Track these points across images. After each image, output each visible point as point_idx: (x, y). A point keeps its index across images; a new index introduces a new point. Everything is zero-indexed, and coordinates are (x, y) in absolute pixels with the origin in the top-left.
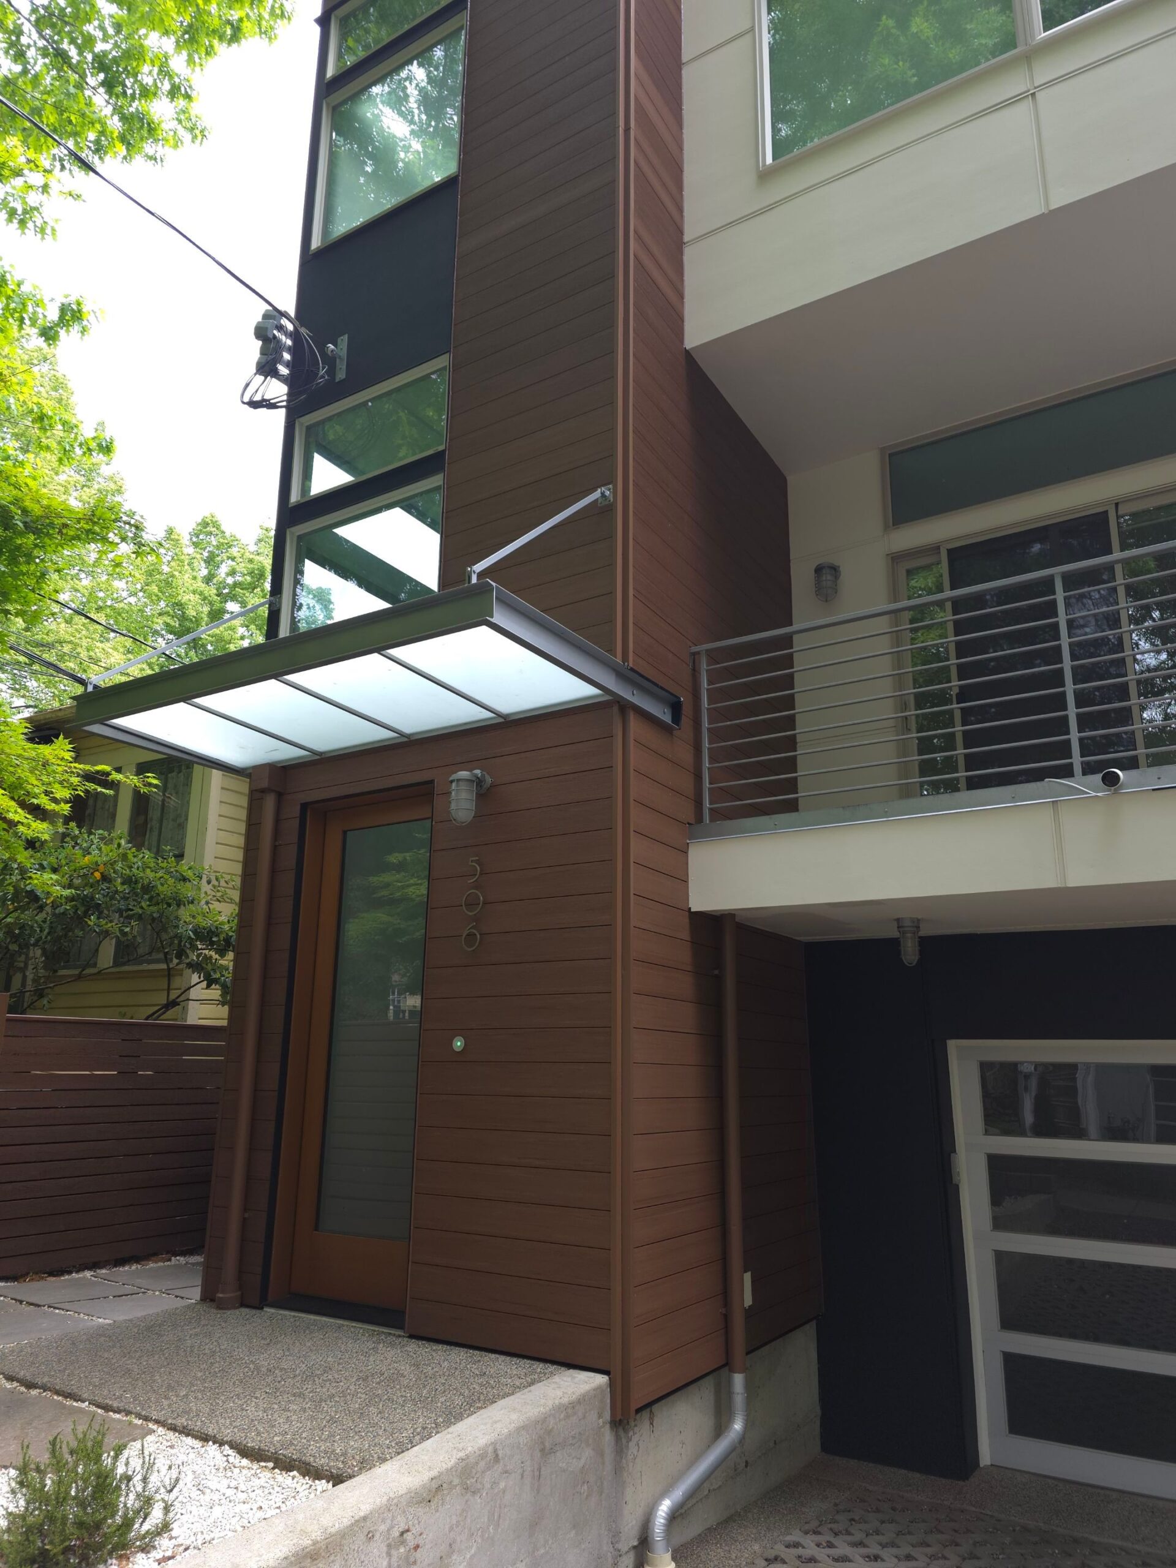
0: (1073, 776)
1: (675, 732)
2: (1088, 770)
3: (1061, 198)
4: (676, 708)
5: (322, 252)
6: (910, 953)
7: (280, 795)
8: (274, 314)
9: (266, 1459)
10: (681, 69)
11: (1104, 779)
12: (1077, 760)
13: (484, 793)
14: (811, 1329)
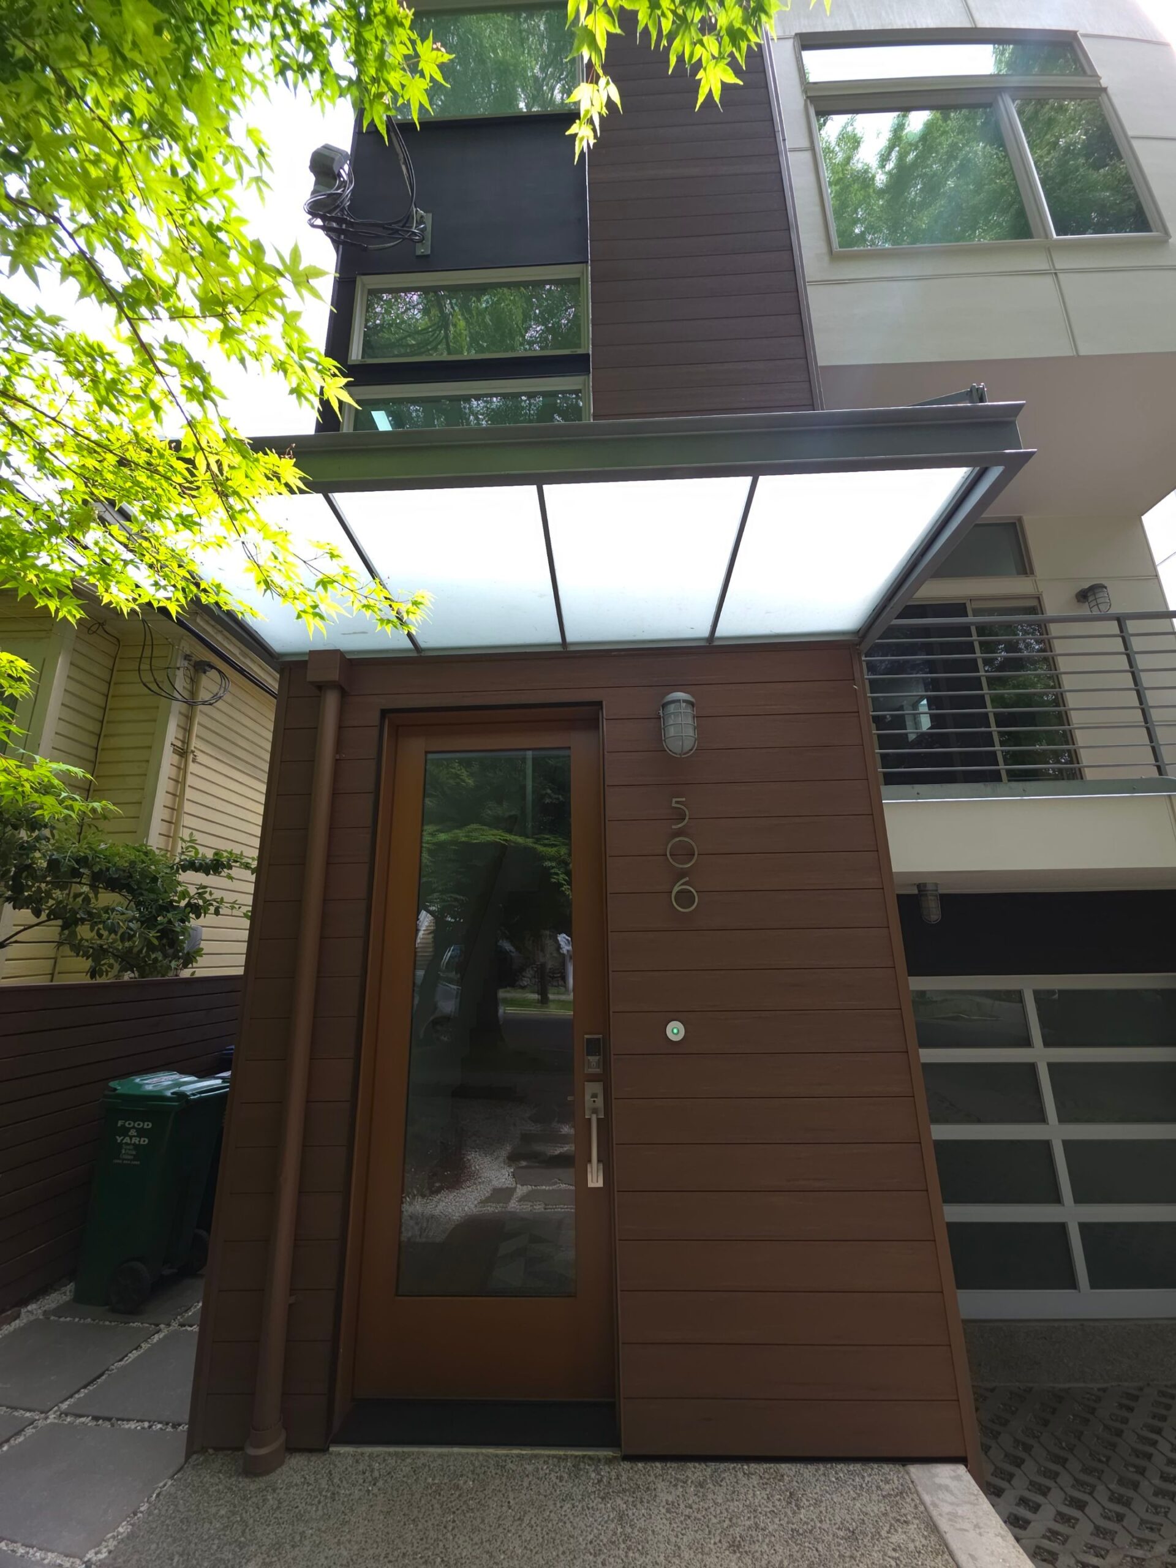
6: (933, 911)
7: (344, 696)
8: (329, 151)
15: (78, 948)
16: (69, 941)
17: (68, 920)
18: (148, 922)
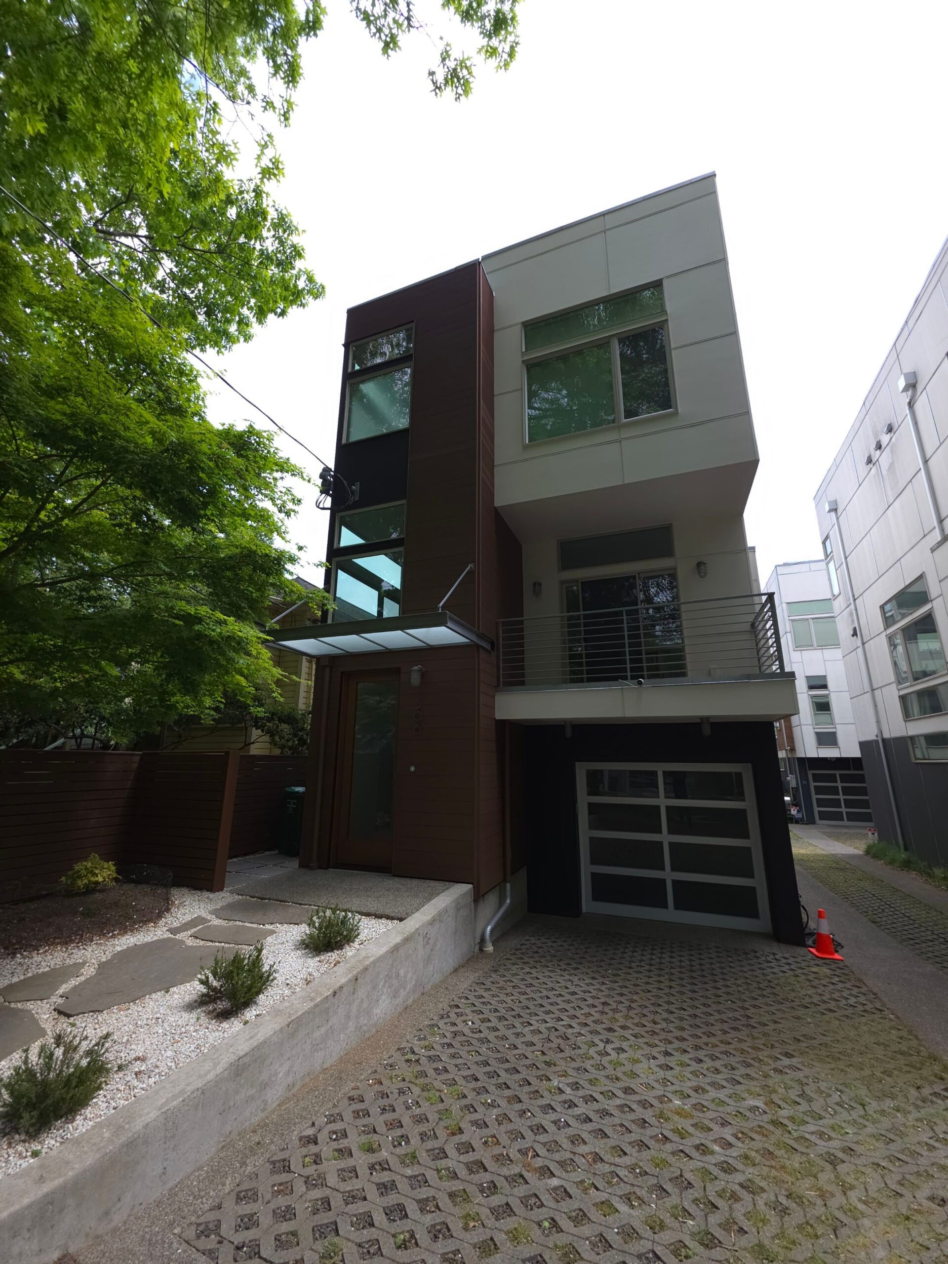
0: (627, 680)
1: (492, 653)
2: (633, 678)
3: (628, 480)
4: (493, 644)
5: (345, 445)
6: (569, 733)
7: (331, 667)
8: (326, 470)
9: (372, 915)
10: (494, 398)
11: (638, 681)
12: (629, 674)
13: (423, 675)
14: (525, 868)
15: (275, 745)
16: (273, 743)
17: (271, 733)
18: (295, 735)
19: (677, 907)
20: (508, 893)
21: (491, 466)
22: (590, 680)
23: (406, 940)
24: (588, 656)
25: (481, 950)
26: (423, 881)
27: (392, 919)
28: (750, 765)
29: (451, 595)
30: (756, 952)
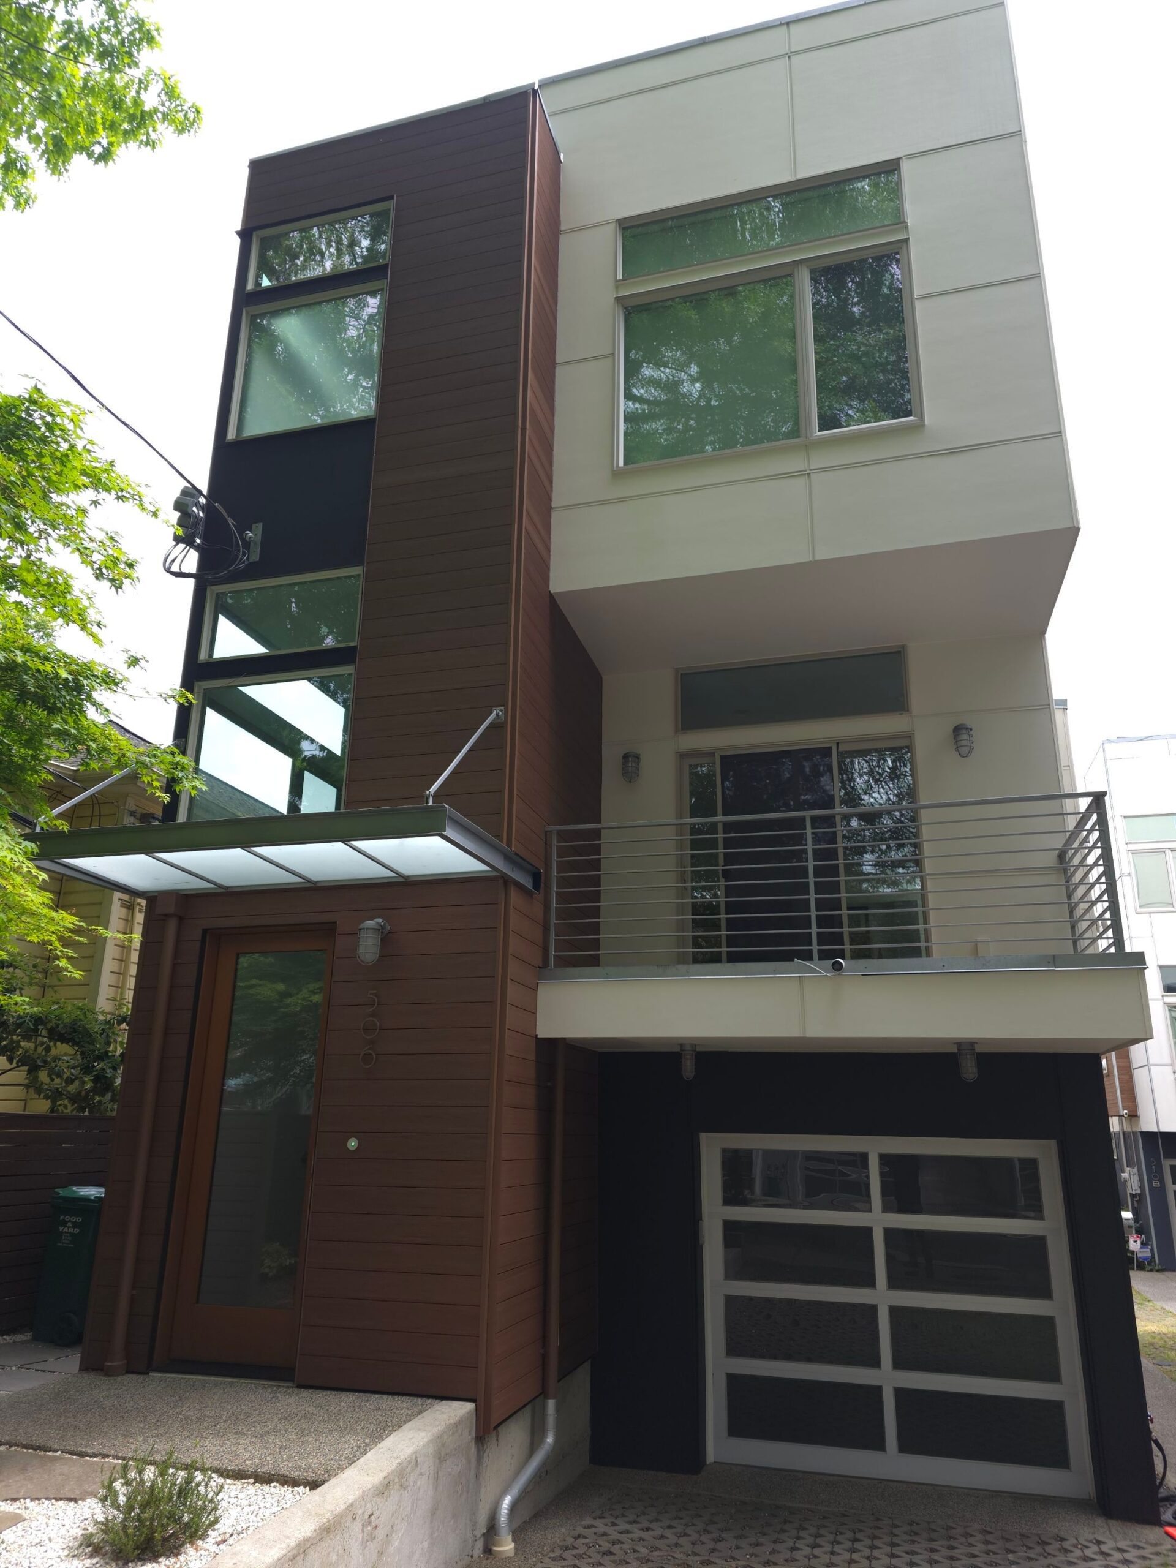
0: (812, 960)
1: (535, 896)
2: (824, 956)
3: (822, 554)
4: (537, 878)
5: (237, 443)
6: (688, 1069)
7: (181, 919)
8: (190, 492)
9: (249, 1477)
10: (555, 368)
11: (833, 964)
12: (815, 948)
14: (587, 1367)
19: (905, 1447)
20: (551, 1420)
21: (545, 509)
22: (733, 958)
23: (327, 1530)
24: (730, 908)
25: (488, 1551)
26: (364, 1396)
27: (294, 1483)
28: (1053, 1143)
29: (453, 773)
30: (1063, 1540)
